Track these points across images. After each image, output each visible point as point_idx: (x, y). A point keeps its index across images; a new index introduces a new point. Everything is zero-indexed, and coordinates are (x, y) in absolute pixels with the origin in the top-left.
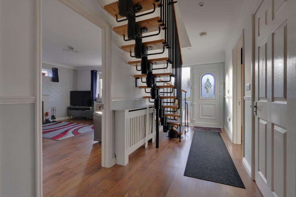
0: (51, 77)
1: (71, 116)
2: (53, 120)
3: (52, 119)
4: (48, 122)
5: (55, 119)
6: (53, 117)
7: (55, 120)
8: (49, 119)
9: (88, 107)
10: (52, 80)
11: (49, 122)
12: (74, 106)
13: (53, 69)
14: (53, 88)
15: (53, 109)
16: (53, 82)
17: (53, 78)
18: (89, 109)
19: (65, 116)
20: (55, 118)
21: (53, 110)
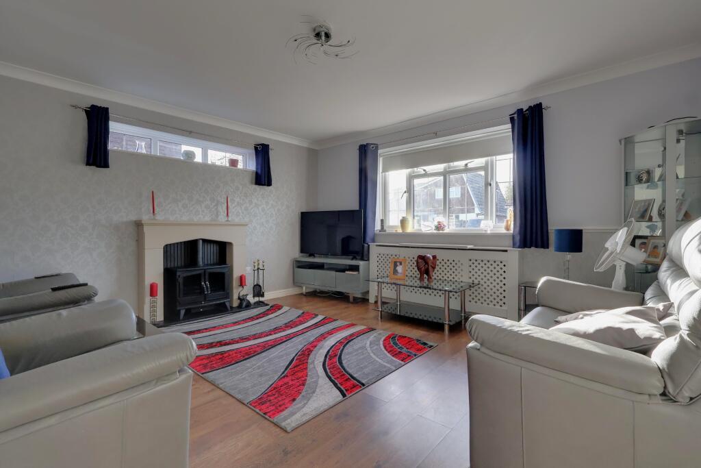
0: (253, 172)
1: (302, 287)
2: (257, 299)
3: (254, 297)
4: (244, 304)
5: (263, 295)
6: (258, 291)
7: (261, 299)
8: (247, 295)
9: (354, 262)
10: (254, 181)
11: (249, 306)
12: (311, 255)
13: (256, 148)
14: (256, 203)
15: (256, 264)
16: (257, 186)
17: (257, 173)
18: (356, 268)
19: (287, 287)
20: (263, 293)
21: (258, 269)
